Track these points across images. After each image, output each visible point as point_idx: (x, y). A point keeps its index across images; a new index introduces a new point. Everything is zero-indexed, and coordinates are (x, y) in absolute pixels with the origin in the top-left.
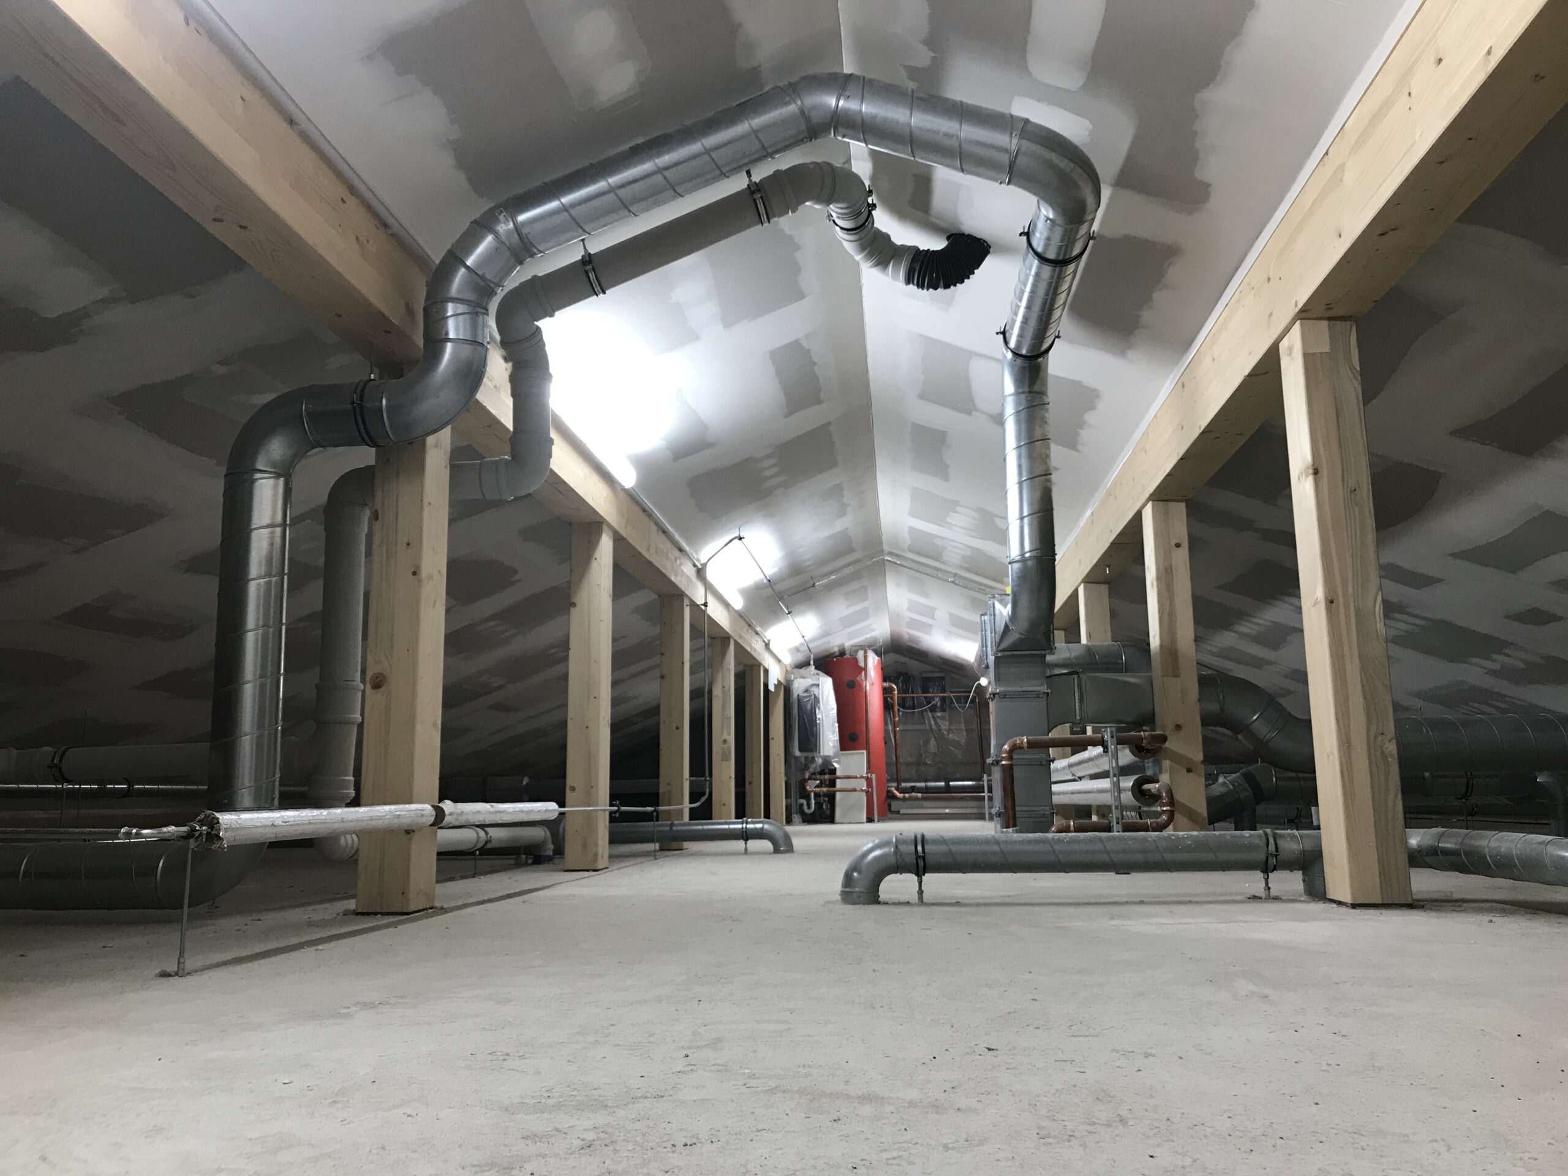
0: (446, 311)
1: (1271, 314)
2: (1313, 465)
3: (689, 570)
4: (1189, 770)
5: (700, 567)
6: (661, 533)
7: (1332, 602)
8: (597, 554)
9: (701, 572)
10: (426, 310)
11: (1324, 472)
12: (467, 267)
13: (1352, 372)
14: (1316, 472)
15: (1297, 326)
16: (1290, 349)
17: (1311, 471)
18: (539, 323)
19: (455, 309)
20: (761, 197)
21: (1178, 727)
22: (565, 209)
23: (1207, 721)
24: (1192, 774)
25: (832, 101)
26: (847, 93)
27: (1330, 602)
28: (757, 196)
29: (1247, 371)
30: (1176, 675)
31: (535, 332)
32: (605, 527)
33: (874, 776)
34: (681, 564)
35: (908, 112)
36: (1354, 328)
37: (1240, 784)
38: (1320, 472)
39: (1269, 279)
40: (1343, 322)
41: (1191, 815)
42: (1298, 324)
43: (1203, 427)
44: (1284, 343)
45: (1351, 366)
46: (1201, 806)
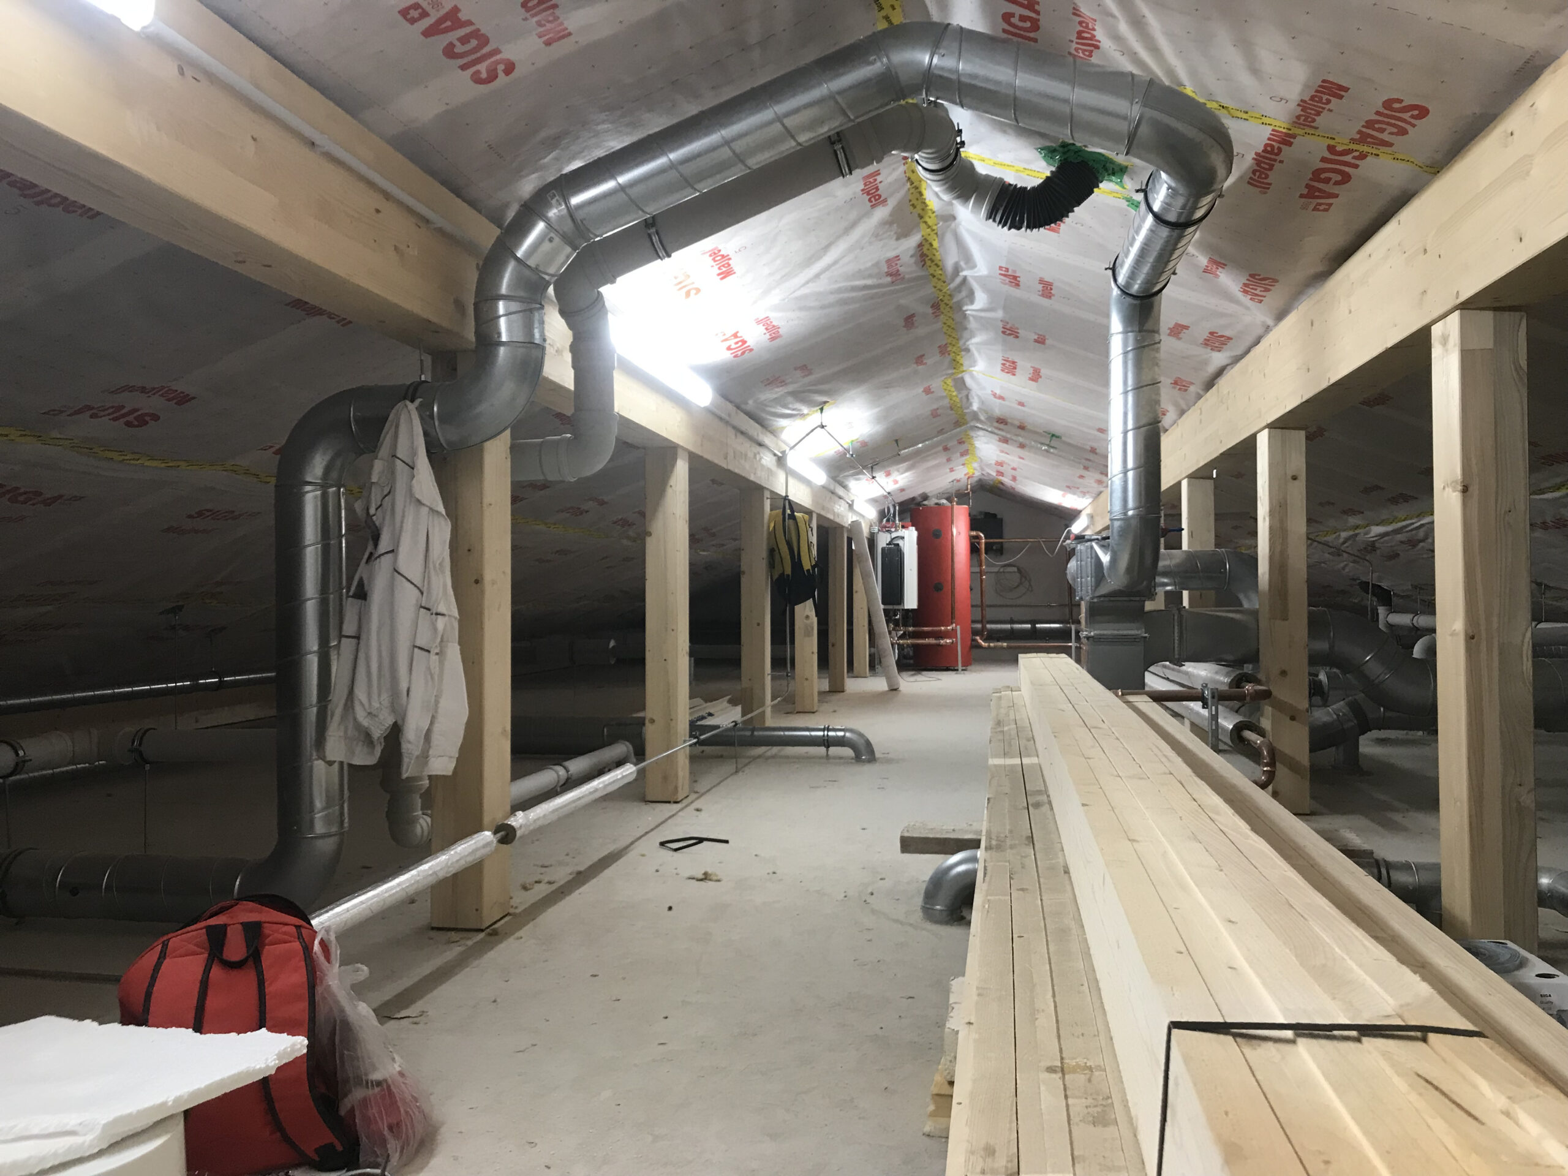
0: (496, 309)
1: (1424, 293)
2: (1463, 482)
3: (768, 460)
4: (1293, 718)
5: (780, 455)
6: (739, 435)
7: (1473, 637)
8: (672, 482)
9: (781, 460)
10: (476, 304)
11: (1474, 489)
12: (517, 259)
13: (1518, 374)
14: (1465, 490)
15: (1456, 315)
16: (1445, 340)
17: (1460, 488)
18: (601, 290)
19: (506, 308)
20: (843, 148)
21: (1284, 673)
22: (622, 188)
23: (1316, 660)
24: (1294, 722)
25: (925, 58)
26: (942, 51)
27: (1470, 638)
28: (838, 147)
30: (1285, 617)
31: (597, 299)
32: (680, 452)
33: (958, 627)
34: (761, 458)
35: (1012, 73)
36: (1524, 322)
37: (1344, 714)
38: (1471, 489)
39: (1425, 251)
40: (1512, 313)
41: (1293, 766)
42: (1457, 313)
43: (1333, 381)
44: (1436, 330)
45: (1518, 368)
46: (1303, 756)
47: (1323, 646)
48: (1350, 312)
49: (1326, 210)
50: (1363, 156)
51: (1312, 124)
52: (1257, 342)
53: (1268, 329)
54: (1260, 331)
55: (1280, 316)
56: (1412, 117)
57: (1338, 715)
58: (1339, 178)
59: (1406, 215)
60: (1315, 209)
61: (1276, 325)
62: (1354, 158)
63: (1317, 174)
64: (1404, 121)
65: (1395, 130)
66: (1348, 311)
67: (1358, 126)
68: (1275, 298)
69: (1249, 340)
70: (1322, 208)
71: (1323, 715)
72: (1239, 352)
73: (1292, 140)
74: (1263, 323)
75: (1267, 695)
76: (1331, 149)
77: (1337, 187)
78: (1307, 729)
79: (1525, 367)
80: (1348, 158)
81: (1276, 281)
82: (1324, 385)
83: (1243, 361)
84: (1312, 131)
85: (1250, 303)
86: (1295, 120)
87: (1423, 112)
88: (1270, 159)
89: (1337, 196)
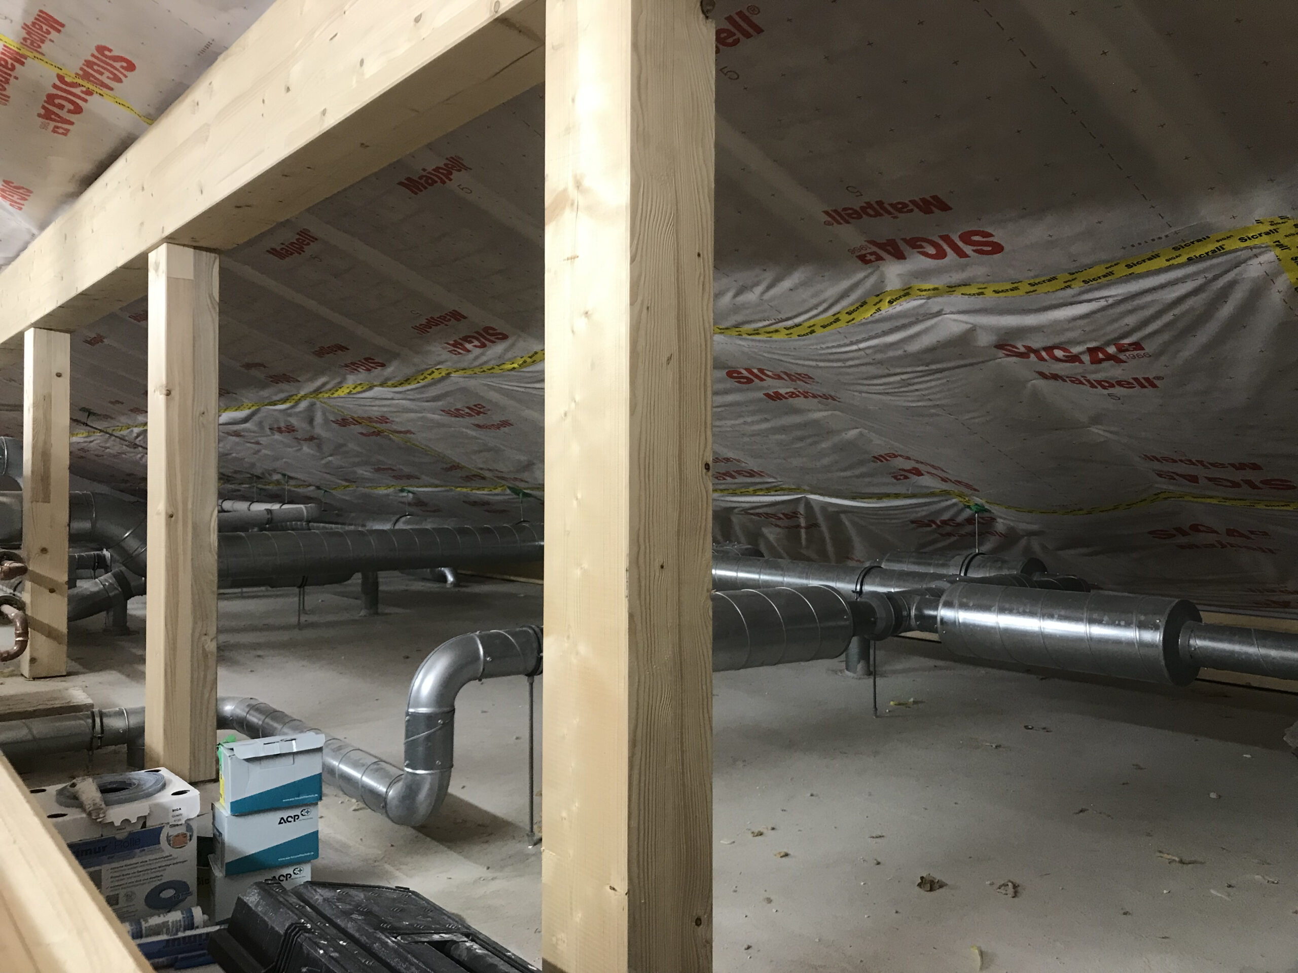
1: (142, 224)
2: (167, 387)
4: (52, 591)
7: (171, 516)
11: (175, 393)
13: (211, 303)
14: (168, 393)
15: (164, 248)
16: (157, 267)
17: (164, 392)
21: (44, 550)
24: (53, 594)
29: (120, 262)
30: (46, 499)
36: (217, 261)
37: (110, 584)
38: (173, 393)
39: (143, 189)
40: (208, 253)
41: (50, 633)
42: (164, 246)
43: (80, 290)
44: (152, 257)
45: (211, 296)
46: (61, 624)
47: (86, 525)
48: (93, 232)
49: (65, 134)
50: (89, 93)
51: (39, 50)
52: (24, 248)
53: (33, 236)
54: (27, 237)
55: (43, 226)
56: (122, 67)
57: (104, 585)
58: (72, 107)
59: (131, 154)
60: (54, 131)
61: (40, 234)
62: (82, 92)
63: (51, 98)
64: (116, 69)
65: (111, 76)
66: (91, 231)
67: (81, 63)
68: (33, 206)
69: (18, 245)
70: (61, 131)
71: (87, 586)
72: (11, 255)
73: (24, 60)
74: (29, 231)
75: (23, 571)
76: (61, 78)
77: (70, 114)
78: (66, 599)
79: (217, 299)
80: (77, 91)
81: (31, 192)
82: (73, 294)
83: (14, 264)
84: (40, 56)
85: (10, 208)
86: (22, 41)
87: (131, 67)
88: (6, 73)
89: (72, 123)
